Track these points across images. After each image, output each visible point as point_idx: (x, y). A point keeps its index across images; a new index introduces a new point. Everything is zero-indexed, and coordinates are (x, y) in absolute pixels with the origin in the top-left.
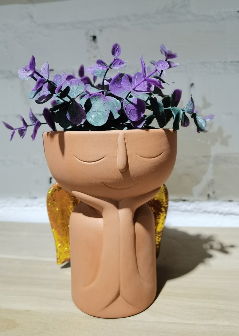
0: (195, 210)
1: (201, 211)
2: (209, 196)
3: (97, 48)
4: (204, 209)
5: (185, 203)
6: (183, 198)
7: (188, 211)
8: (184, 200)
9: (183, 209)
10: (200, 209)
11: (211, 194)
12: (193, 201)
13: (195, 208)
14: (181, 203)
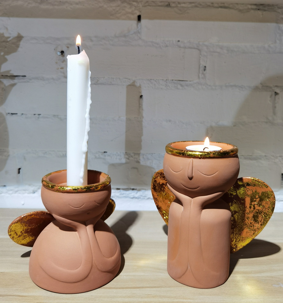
0: (142, 197)
3: (63, 61)
5: (134, 191)
6: (132, 188)
7: (136, 198)
8: (133, 189)
9: (132, 197)
13: (141, 196)
14: (130, 191)
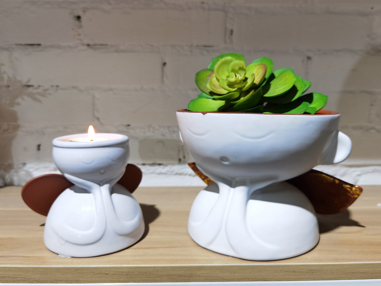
0: (169, 173)
1: (174, 173)
2: (180, 160)
3: (80, 27)
4: (176, 172)
5: (161, 166)
6: (159, 163)
7: (163, 174)
10: (172, 172)
11: (182, 159)
12: (166, 165)
13: (169, 171)
14: (157, 167)
